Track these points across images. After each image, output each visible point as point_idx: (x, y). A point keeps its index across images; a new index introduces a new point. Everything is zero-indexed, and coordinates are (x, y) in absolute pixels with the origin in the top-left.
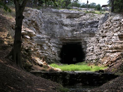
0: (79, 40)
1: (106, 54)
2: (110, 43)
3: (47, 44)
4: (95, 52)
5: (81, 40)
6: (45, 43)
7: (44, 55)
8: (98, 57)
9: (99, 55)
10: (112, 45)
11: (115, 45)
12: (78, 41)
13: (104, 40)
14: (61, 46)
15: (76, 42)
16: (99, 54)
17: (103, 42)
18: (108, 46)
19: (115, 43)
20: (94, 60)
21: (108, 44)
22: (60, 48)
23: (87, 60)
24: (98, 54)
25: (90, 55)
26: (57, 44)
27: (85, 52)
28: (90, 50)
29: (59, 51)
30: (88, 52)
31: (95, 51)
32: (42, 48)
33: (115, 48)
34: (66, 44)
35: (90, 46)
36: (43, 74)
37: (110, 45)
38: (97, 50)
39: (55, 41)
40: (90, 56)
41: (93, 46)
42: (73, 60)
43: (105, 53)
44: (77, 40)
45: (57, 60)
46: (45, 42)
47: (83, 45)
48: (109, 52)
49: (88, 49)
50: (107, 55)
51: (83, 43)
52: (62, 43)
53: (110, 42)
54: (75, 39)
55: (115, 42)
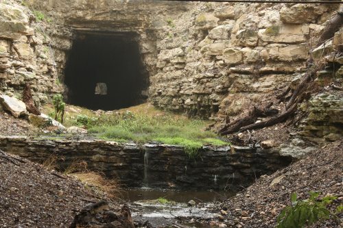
0: (132, 25)
1: (236, 77)
2: (252, 41)
3: (29, 37)
4: (190, 69)
5: (136, 25)
6: (24, 34)
7: (23, 75)
8: (203, 86)
9: (208, 81)
10: (257, 48)
11: (268, 51)
12: (127, 30)
13: (229, 32)
14: (67, 44)
15: (120, 30)
16: (209, 77)
17: (225, 37)
18: (243, 54)
19: (269, 43)
20: (188, 95)
21: (244, 47)
22: (65, 51)
23: (156, 96)
24: (204, 77)
25: (170, 77)
26: (54, 36)
27: (150, 66)
28: (167, 61)
29: (61, 62)
30: (162, 69)
31: (191, 66)
32: (14, 51)
33: (270, 59)
34: (83, 37)
35: (170, 48)
36: (32, 149)
37: (252, 47)
38: (199, 63)
39: (48, 26)
40: (172, 83)
41: (183, 48)
42: (96, 90)
43: (232, 76)
44: (123, 24)
45: (55, 93)
46: (26, 29)
47: (146, 41)
48: (246, 73)
49: (162, 56)
50: (241, 81)
51: (144, 36)
52: (71, 35)
53: (252, 39)
54: (118, 22)
55: (271, 40)
